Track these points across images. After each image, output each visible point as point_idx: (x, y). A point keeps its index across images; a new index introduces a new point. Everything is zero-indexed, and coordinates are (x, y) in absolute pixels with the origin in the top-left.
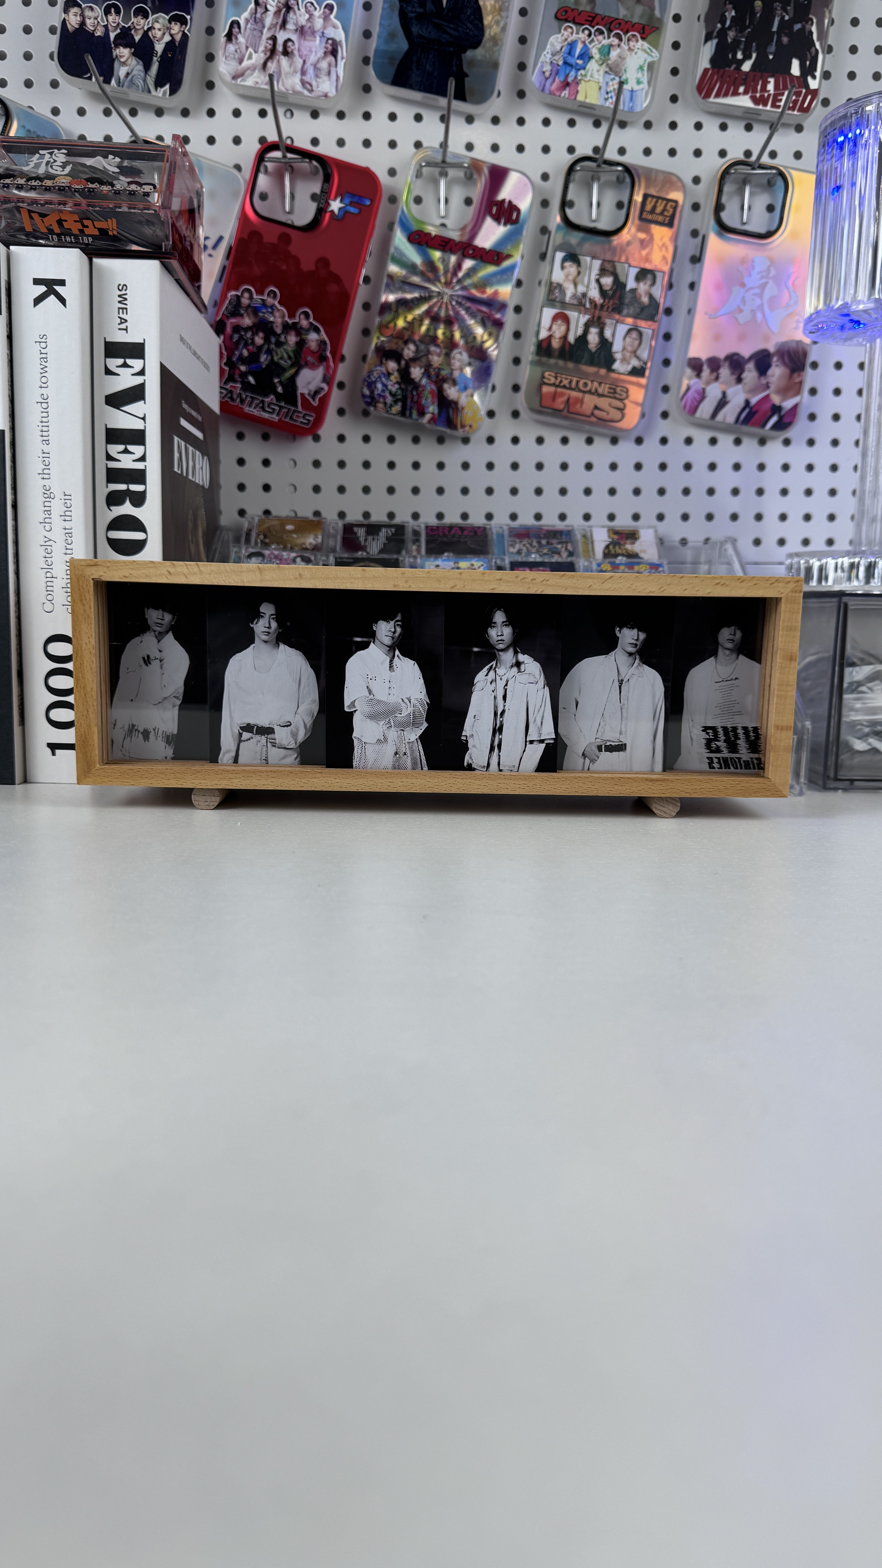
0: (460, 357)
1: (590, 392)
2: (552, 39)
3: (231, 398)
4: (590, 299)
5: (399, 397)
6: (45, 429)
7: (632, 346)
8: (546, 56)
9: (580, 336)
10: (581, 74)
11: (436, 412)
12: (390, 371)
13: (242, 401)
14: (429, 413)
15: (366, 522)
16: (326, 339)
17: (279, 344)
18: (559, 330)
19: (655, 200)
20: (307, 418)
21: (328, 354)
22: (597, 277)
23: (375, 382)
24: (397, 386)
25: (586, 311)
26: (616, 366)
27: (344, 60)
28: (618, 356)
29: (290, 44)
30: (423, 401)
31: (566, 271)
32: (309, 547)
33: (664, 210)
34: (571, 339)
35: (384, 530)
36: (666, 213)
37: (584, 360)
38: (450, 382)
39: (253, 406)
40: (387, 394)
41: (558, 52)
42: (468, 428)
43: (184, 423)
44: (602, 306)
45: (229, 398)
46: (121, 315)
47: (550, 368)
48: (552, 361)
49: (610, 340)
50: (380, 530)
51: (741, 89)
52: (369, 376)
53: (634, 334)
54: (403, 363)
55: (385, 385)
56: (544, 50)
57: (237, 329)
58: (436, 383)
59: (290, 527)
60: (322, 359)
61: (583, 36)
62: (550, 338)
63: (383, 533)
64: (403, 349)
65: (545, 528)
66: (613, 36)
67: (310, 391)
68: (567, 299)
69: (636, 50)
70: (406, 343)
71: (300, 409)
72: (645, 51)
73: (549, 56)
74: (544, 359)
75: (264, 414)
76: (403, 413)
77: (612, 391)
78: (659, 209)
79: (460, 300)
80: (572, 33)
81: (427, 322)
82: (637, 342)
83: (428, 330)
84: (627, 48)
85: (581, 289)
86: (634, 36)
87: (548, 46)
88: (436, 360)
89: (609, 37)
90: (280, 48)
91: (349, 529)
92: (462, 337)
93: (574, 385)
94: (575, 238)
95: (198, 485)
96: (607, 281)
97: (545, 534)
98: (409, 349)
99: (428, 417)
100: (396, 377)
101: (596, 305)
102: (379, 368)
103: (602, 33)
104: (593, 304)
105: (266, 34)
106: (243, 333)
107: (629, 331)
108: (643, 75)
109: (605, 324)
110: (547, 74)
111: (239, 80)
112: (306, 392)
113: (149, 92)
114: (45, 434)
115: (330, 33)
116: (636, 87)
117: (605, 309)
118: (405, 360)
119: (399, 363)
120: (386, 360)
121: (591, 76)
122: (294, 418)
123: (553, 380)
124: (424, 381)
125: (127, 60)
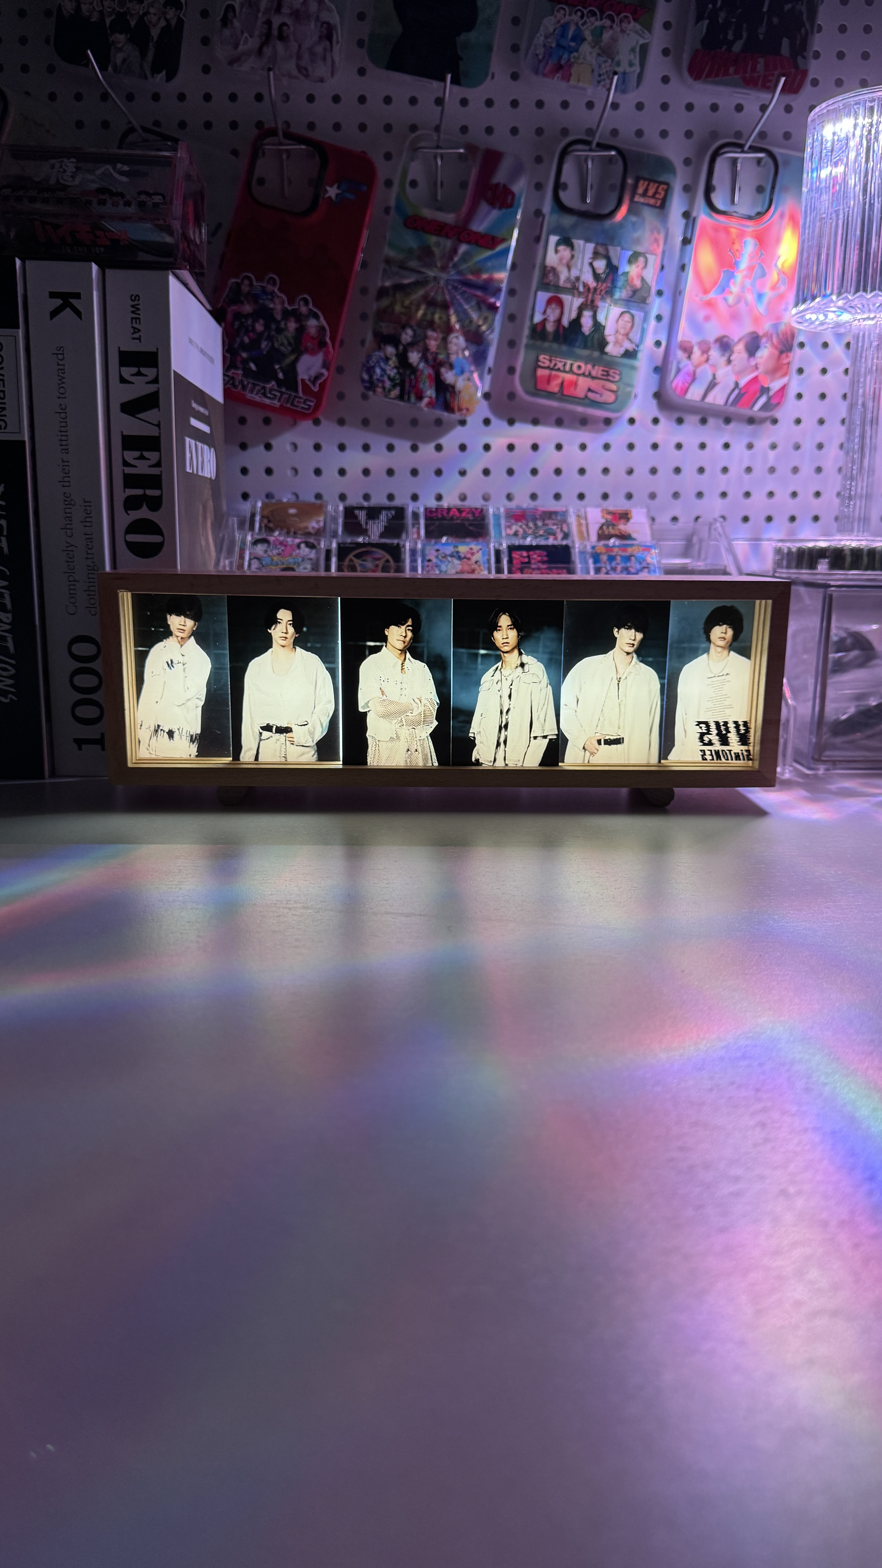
0: (458, 341)
1: (583, 374)
2: (545, 21)
3: (234, 385)
4: (584, 283)
5: (398, 381)
6: (64, 438)
7: (625, 329)
8: (540, 39)
9: (574, 320)
10: (574, 57)
11: (434, 395)
12: (389, 356)
13: (244, 388)
14: (426, 397)
15: (366, 504)
16: (325, 324)
17: (279, 331)
18: (553, 314)
19: (646, 183)
20: (308, 403)
21: (328, 340)
22: (590, 260)
23: (374, 367)
24: (395, 371)
25: (580, 294)
26: (609, 349)
27: (339, 45)
28: (610, 339)
29: (285, 28)
30: (421, 386)
31: (559, 255)
32: (312, 531)
33: (656, 193)
34: (565, 322)
35: (384, 512)
36: (657, 196)
37: (578, 344)
38: (447, 366)
39: (255, 393)
40: (386, 378)
41: (551, 34)
42: (464, 411)
43: (194, 422)
44: (595, 289)
45: (231, 384)
46: (135, 325)
47: (545, 351)
48: (547, 344)
49: (603, 323)
50: (380, 513)
51: (732, 70)
52: (368, 361)
53: (627, 317)
54: (401, 347)
55: (383, 370)
56: (537, 32)
57: (238, 316)
58: (433, 367)
59: (292, 511)
60: (322, 344)
61: (576, 18)
62: (544, 321)
63: (383, 516)
64: (400, 334)
65: (541, 509)
66: (606, 17)
67: (310, 377)
68: (562, 282)
69: (628, 32)
70: (404, 327)
71: (301, 394)
72: (637, 32)
73: (542, 38)
74: (539, 343)
75: (266, 400)
76: (401, 397)
77: (605, 373)
78: (651, 192)
79: (456, 285)
80: (565, 15)
81: (423, 307)
82: (629, 325)
83: (425, 314)
84: (619, 29)
85: (574, 273)
86: (626, 17)
87: (542, 28)
88: (433, 344)
89: (601, 19)
90: (275, 32)
91: (350, 512)
92: (458, 321)
93: (568, 368)
94: (568, 220)
95: (207, 478)
96: (601, 265)
97: (541, 515)
98: (406, 334)
99: (426, 400)
100: (393, 362)
101: (589, 289)
102: (377, 353)
103: (594, 14)
104: (587, 288)
105: (261, 18)
106: (243, 320)
107: (622, 313)
108: (635, 57)
109: (598, 307)
110: (540, 57)
111: (235, 65)
112: (306, 377)
113: (146, 78)
114: (64, 443)
115: (325, 16)
116: (628, 70)
117: (598, 293)
118: (403, 345)
119: (397, 348)
120: (384, 345)
121: (584, 59)
122: (296, 403)
123: (547, 363)
124: (422, 366)
125: (123, 46)
